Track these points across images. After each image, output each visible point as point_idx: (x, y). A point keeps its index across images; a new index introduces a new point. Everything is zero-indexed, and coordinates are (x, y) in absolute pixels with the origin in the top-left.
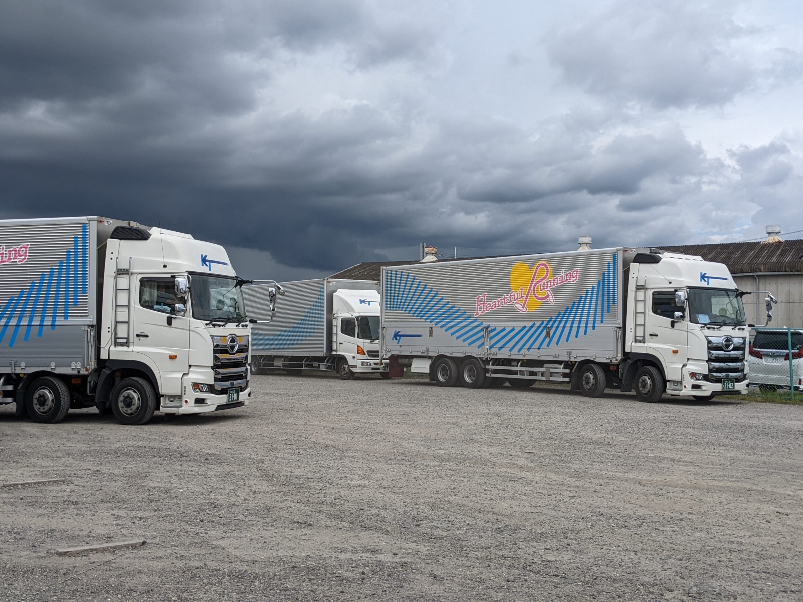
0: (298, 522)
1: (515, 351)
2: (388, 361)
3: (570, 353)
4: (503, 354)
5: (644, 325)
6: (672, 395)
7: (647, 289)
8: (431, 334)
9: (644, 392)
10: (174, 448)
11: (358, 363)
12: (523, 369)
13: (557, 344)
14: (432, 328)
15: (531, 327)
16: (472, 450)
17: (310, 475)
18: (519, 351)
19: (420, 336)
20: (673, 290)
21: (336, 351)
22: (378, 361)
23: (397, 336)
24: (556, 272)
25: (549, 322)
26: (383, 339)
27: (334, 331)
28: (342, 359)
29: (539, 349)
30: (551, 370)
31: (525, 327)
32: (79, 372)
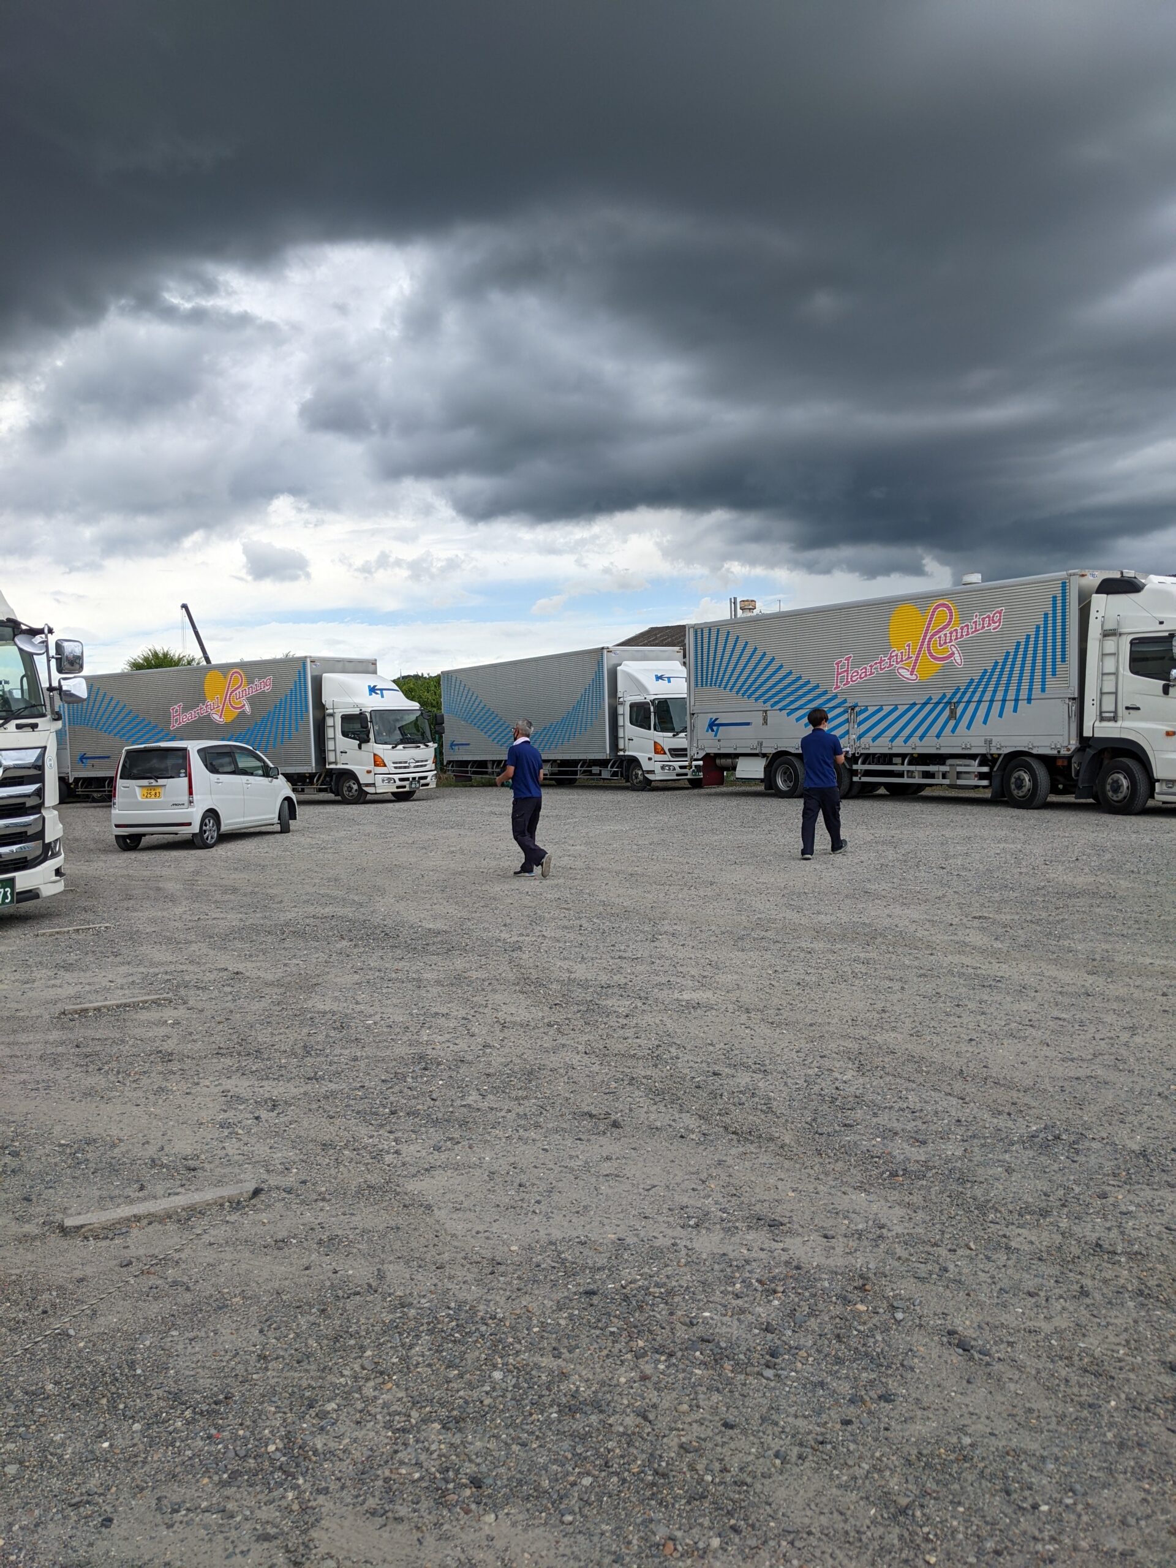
1: (899, 741)
2: (701, 763)
3: (990, 742)
4: (881, 747)
5: (1116, 693)
6: (1164, 803)
7: (1120, 634)
8: (765, 722)
9: (1115, 798)
11: (656, 766)
12: (912, 768)
13: (968, 727)
14: (766, 711)
15: (925, 704)
18: (905, 742)
19: (748, 724)
20: (1166, 634)
21: (624, 750)
22: (686, 763)
23: (713, 725)
24: (965, 617)
25: (955, 694)
26: (692, 731)
27: (621, 722)
28: (634, 762)
29: (938, 736)
30: (959, 769)
31: (915, 704)
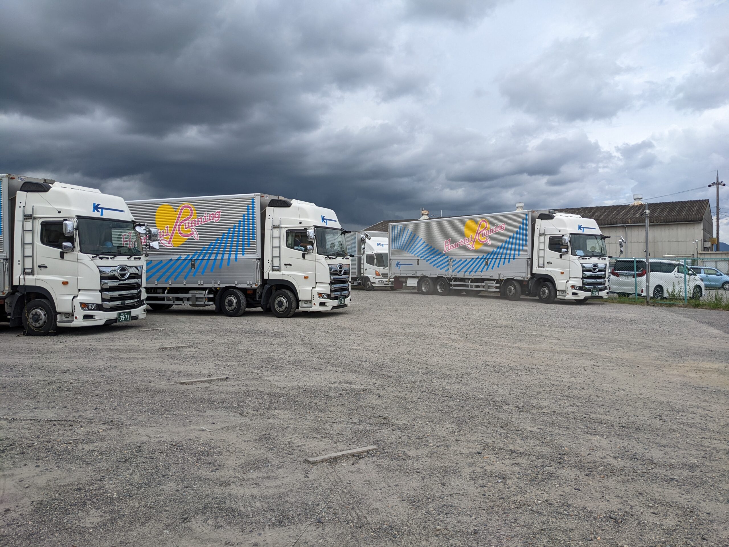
0: (315, 368)
1: (467, 273)
2: (393, 280)
3: (500, 274)
4: (461, 275)
5: (544, 257)
6: (560, 299)
7: (546, 235)
8: (418, 264)
9: (543, 297)
10: (258, 329)
11: (376, 281)
12: (472, 284)
13: (492, 269)
14: (418, 260)
15: (477, 259)
16: (429, 330)
17: (330, 343)
18: (470, 273)
19: (411, 264)
20: (561, 235)
21: (363, 274)
22: (387, 280)
23: (398, 264)
24: (492, 226)
25: (487, 255)
26: (390, 267)
27: (362, 262)
28: (367, 278)
29: (481, 272)
30: (489, 285)
31: (473, 259)
32: (251, 286)
